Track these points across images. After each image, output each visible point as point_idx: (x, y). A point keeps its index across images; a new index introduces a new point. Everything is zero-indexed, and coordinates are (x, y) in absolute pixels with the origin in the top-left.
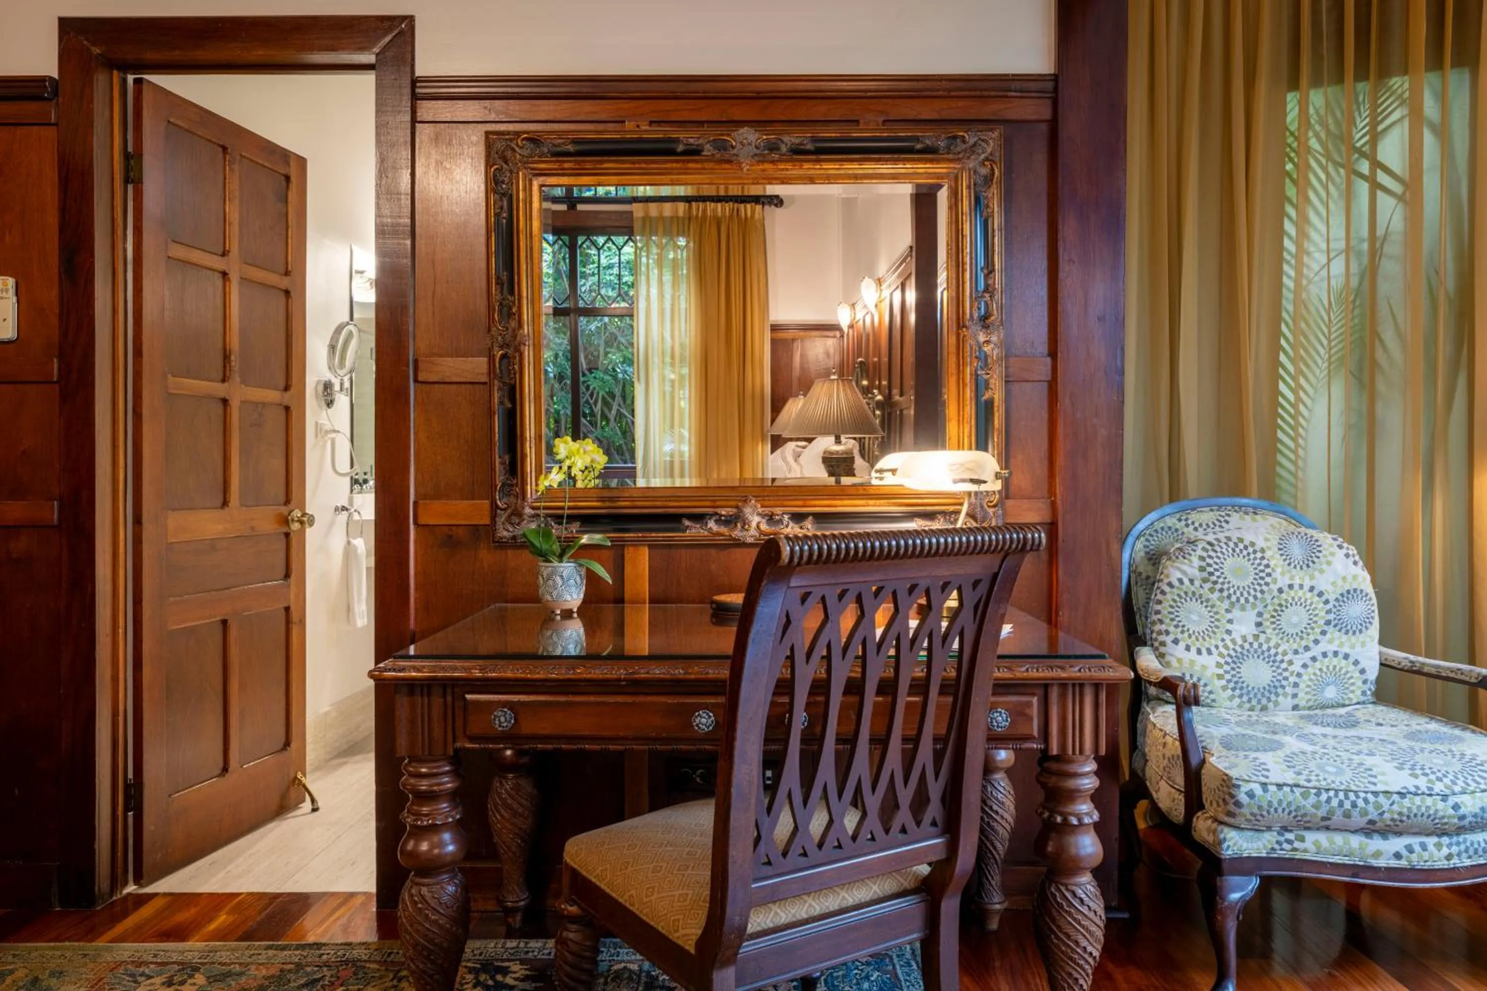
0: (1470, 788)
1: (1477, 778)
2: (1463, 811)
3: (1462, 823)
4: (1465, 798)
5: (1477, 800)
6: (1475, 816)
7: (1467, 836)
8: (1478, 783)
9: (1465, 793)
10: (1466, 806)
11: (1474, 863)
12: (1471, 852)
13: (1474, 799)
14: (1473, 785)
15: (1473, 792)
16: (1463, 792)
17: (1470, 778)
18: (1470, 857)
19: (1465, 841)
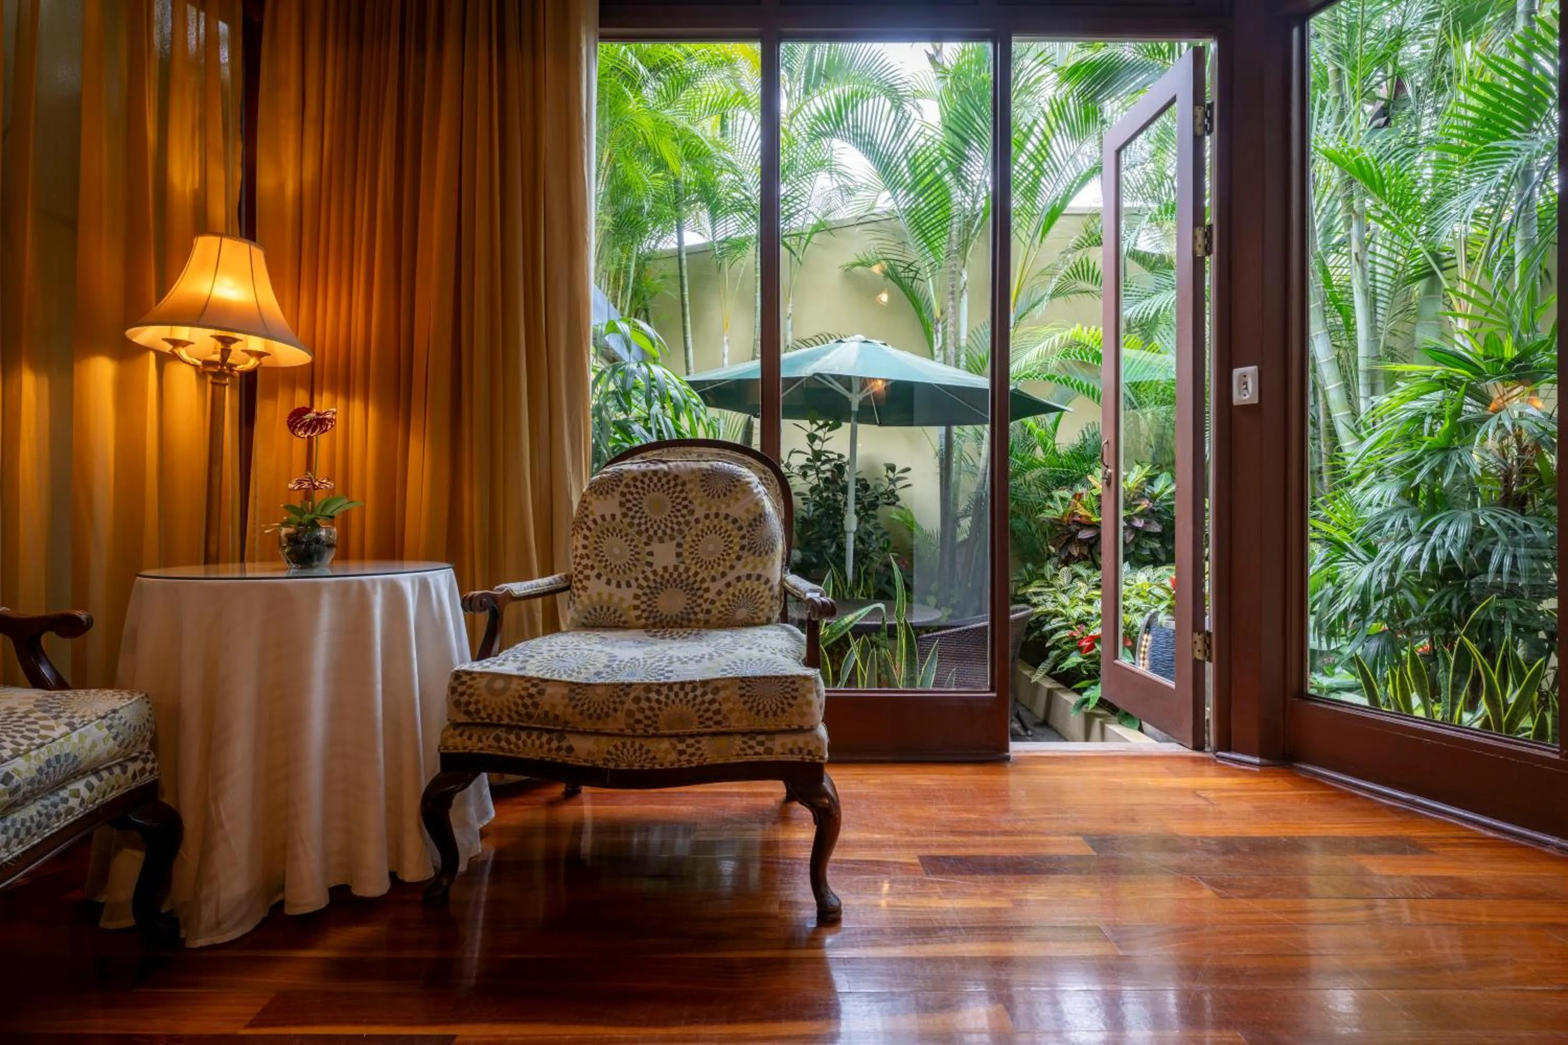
0: (22, 748)
1: (27, 733)
2: (17, 779)
3: (14, 798)
4: (19, 763)
5: (33, 761)
6: (31, 782)
7: (15, 816)
8: (31, 739)
9: (18, 755)
10: (19, 774)
11: (28, 847)
12: (22, 835)
13: (28, 760)
14: (25, 742)
15: (27, 751)
16: (15, 755)
17: (18, 735)
18: (21, 842)
19: (14, 822)
